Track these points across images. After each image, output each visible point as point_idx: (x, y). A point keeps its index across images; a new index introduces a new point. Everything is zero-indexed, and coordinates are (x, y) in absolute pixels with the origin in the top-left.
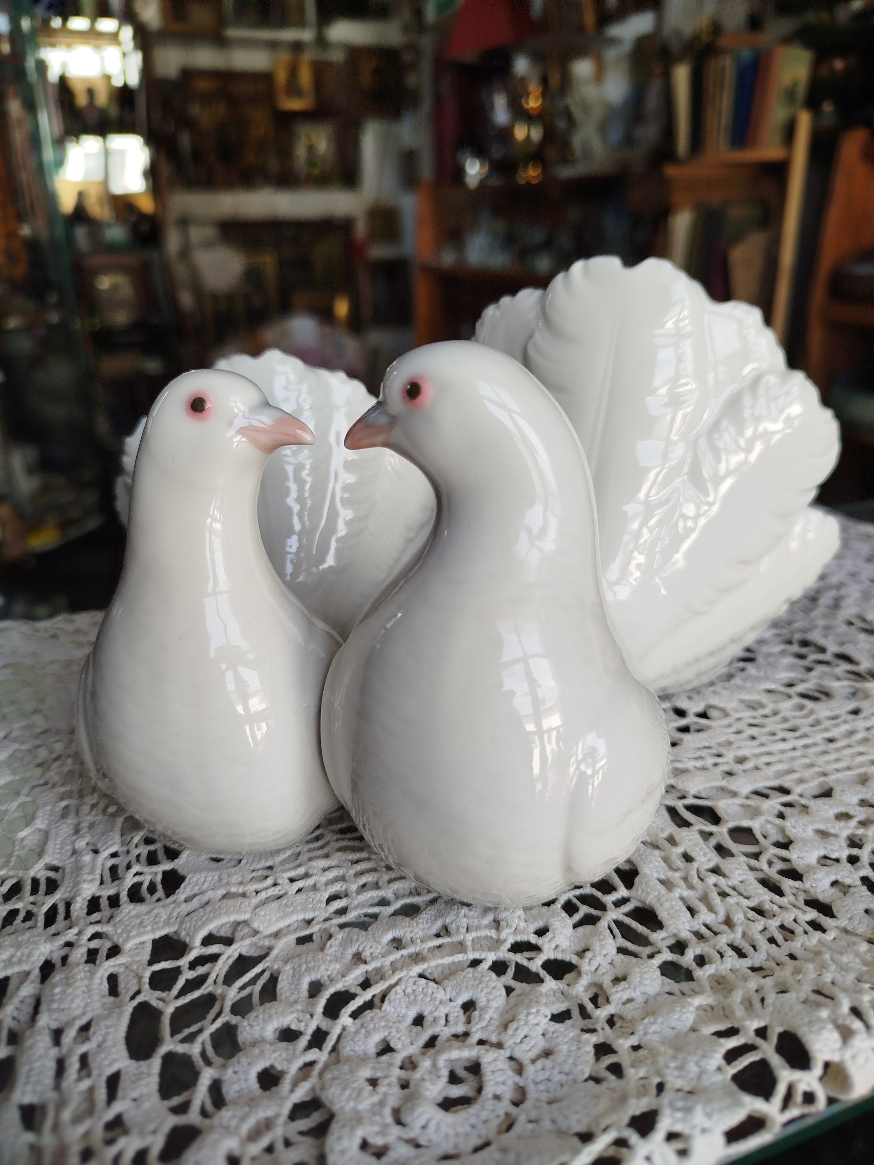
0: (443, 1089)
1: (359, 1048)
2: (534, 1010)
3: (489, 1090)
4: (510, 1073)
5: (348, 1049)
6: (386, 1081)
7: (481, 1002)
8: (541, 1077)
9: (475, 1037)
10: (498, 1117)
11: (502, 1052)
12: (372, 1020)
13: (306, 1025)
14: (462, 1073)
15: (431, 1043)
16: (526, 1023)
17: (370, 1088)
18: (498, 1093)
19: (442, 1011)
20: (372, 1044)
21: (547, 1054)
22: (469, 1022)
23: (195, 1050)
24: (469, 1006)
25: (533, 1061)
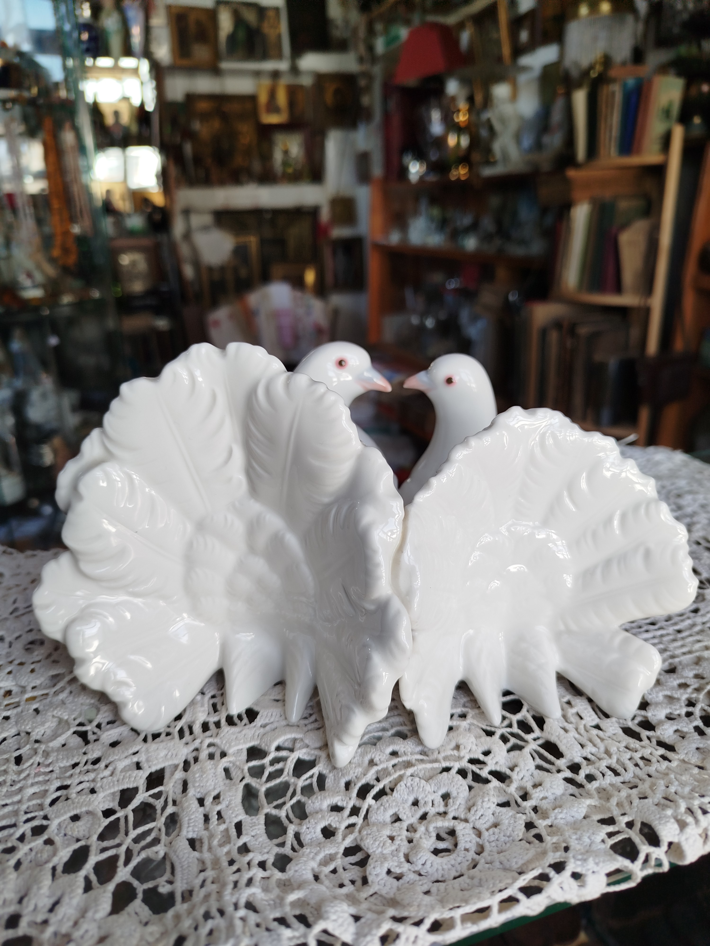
0: (434, 843)
1: (381, 818)
2: (486, 799)
3: (462, 845)
4: (474, 836)
5: (374, 818)
6: (399, 838)
7: (454, 794)
8: (492, 838)
9: (451, 815)
10: (467, 861)
11: (468, 824)
12: (387, 801)
13: (347, 803)
14: (444, 835)
15: (424, 817)
16: (482, 807)
17: (390, 841)
18: (467, 847)
19: (429, 799)
20: (387, 817)
21: (495, 825)
22: (446, 805)
23: (282, 814)
24: (446, 797)
25: (487, 830)
